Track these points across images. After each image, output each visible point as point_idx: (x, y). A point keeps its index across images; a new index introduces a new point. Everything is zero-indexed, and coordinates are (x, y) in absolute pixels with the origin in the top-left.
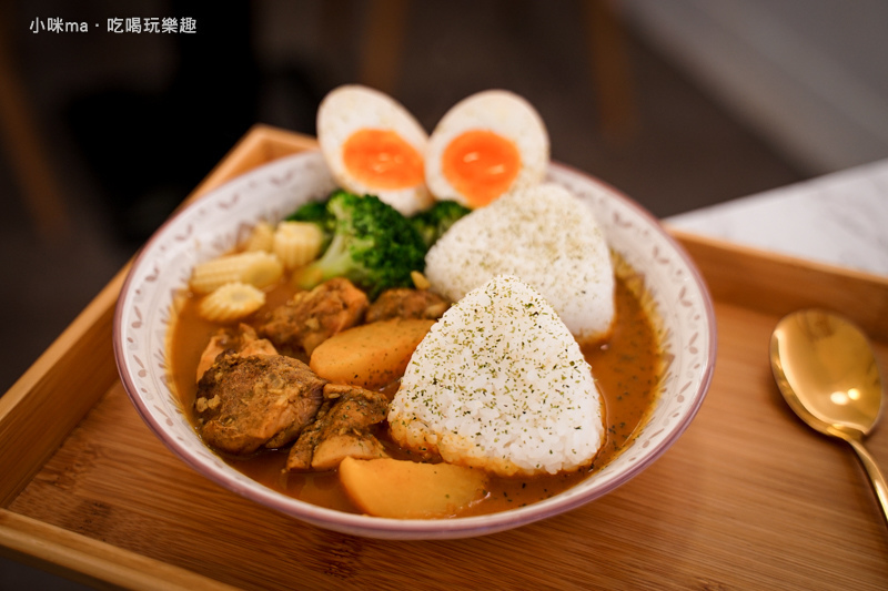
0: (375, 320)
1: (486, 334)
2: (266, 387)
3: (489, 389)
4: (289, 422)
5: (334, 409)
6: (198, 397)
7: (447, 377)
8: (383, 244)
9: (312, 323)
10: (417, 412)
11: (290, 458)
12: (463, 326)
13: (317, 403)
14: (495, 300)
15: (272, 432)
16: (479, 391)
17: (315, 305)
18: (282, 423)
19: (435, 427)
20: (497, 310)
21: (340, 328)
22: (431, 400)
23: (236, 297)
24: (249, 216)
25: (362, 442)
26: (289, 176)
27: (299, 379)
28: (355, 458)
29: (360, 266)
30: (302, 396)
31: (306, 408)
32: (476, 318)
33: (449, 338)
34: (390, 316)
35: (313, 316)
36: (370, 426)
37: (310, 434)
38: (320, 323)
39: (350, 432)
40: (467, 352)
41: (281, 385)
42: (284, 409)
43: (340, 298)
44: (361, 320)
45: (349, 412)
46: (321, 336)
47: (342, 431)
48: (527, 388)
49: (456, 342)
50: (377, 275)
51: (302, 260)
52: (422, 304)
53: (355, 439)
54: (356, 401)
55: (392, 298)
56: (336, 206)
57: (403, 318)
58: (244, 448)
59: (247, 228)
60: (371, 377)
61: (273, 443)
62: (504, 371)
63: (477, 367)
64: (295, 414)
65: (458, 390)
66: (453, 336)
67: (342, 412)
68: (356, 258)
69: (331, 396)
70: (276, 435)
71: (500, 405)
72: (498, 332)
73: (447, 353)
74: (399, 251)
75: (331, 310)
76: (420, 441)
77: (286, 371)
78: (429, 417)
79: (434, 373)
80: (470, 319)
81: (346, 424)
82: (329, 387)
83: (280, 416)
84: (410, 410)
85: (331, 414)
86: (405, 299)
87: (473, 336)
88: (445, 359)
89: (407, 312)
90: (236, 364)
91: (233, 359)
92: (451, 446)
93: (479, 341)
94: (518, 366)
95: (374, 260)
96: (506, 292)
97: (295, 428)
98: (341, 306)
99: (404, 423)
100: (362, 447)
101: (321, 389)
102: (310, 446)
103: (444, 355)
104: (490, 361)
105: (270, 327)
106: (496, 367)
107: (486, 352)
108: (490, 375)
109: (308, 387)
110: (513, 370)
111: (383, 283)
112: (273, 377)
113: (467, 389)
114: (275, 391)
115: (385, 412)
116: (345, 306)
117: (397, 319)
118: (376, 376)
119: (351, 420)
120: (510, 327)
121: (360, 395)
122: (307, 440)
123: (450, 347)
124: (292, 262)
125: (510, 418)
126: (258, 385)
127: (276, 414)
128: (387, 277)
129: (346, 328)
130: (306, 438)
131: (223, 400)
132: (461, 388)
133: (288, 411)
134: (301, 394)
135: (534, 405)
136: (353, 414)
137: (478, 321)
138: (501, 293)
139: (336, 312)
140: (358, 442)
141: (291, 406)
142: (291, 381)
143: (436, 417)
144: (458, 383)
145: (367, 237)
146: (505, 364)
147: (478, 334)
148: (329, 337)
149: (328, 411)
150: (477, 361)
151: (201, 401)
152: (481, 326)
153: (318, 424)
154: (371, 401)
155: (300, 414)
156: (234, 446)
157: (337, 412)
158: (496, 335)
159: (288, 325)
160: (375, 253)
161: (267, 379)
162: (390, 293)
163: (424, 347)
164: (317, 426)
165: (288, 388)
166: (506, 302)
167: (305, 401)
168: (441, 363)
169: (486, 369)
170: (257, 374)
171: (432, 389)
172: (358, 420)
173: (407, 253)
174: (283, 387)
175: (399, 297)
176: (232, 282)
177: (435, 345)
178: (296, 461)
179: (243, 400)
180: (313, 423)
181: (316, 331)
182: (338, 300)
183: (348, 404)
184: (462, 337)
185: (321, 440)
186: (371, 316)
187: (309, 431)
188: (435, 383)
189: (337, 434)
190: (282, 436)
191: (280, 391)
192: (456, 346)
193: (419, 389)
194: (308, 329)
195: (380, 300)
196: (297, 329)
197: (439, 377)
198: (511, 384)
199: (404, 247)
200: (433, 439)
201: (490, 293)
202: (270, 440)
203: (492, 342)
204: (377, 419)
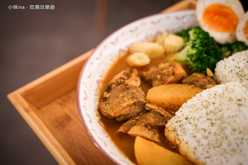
0: (185, 83)
1: (216, 106)
2: (124, 97)
3: (208, 130)
4: (126, 113)
5: (145, 114)
6: (106, 91)
7: (192, 118)
8: (200, 53)
9: (159, 77)
10: (176, 128)
11: (121, 128)
12: (207, 99)
13: (142, 109)
14: (226, 92)
15: (117, 115)
16: (203, 129)
17: (162, 70)
18: (123, 113)
19: (180, 137)
20: (224, 97)
21: (168, 82)
22: (183, 125)
23: (140, 58)
24: (162, 29)
25: (150, 132)
26: (184, 17)
27: (136, 98)
28: (143, 137)
29: (189, 59)
30: (135, 105)
31: (136, 109)
32: (214, 97)
33: (200, 102)
34: (191, 83)
35: (160, 74)
36: (156, 126)
37: (133, 120)
38: (161, 78)
39: (146, 126)
40: (204, 111)
41: (128, 98)
42: (125, 108)
43: (173, 70)
44: (180, 81)
45: (149, 118)
46: (160, 83)
47: (143, 124)
48: (224, 136)
49: (202, 105)
50: (194, 65)
51: (172, 51)
52: (205, 82)
53: (147, 129)
54: (155, 114)
55: (195, 76)
56: (191, 33)
57: (196, 86)
58: (108, 117)
59: (160, 33)
60: (170, 106)
61: (118, 119)
62: (217, 125)
63: (206, 119)
64: (131, 111)
65: (194, 126)
66: (202, 102)
67: (147, 117)
68: (188, 56)
69: (147, 109)
70: (119, 116)
71: (210, 139)
72: (222, 107)
73: (196, 108)
74: (205, 58)
75: (167, 74)
76: (173, 140)
77: (134, 93)
78: (179, 132)
79: (187, 115)
80: (211, 97)
81: (146, 122)
82: (147, 105)
83: (122, 110)
84: (174, 126)
85: (144, 115)
86: (199, 78)
87: (209, 105)
88: (194, 110)
89: (198, 84)
90: (121, 84)
91: (121, 81)
92: (183, 148)
93: (211, 108)
94: (224, 125)
95: (193, 59)
96: (231, 91)
97: (129, 116)
98: (172, 74)
99: (169, 131)
100: (148, 134)
101: (145, 104)
102: (130, 125)
103: (195, 108)
104: (213, 118)
105: (145, 73)
106: (214, 121)
107: (212, 114)
108: (210, 125)
109: (139, 102)
110: (222, 126)
111: (195, 69)
112: (128, 93)
113: (198, 127)
114: (125, 100)
115: (166, 123)
116: (173, 74)
117: (193, 86)
118: (172, 106)
119: (148, 121)
120: (226, 107)
121: (158, 112)
122: (130, 122)
123: (198, 106)
124: (168, 50)
125: (212, 147)
126: (122, 95)
127: (120, 109)
128: (197, 67)
129: (171, 83)
130: (129, 122)
131: (110, 95)
132: (196, 125)
133: (127, 109)
134: (135, 104)
135: (225, 146)
136: (151, 119)
137: (214, 99)
138: (229, 90)
139: (169, 76)
140: (148, 131)
141: (129, 107)
142: (133, 98)
143: (182, 133)
144: (196, 122)
145: (194, 49)
146: (219, 122)
147: (212, 105)
148: (163, 84)
149: (144, 114)
150: (207, 117)
151: (105, 93)
152: (215, 102)
153: (138, 118)
154: (162, 116)
155: (133, 111)
156: (104, 114)
157: (145, 116)
158: (220, 108)
159: (150, 74)
160: (195, 56)
161: (126, 94)
162: (195, 74)
163: (189, 102)
164: (137, 118)
165: (130, 100)
166: (230, 95)
167: (136, 107)
168: (192, 111)
169: (210, 122)
170: (124, 90)
171: (184, 121)
172: (151, 122)
173: (208, 60)
174: (129, 99)
175: (197, 77)
176: (141, 52)
177: (193, 103)
178: (121, 129)
179: (114, 99)
180: (136, 117)
181: (159, 81)
182: (171, 71)
183: (151, 114)
184: (205, 104)
185: (135, 124)
186: (184, 81)
187: (133, 119)
188: (187, 119)
189: (141, 125)
190: (122, 118)
191: (127, 100)
192: (201, 106)
193: (179, 119)
194: (156, 78)
195: (191, 75)
196: (152, 77)
197: (189, 117)
198: (218, 132)
199: (209, 57)
200: (178, 142)
201: (225, 89)
202: (117, 117)
203: (217, 111)
204: (161, 124)
